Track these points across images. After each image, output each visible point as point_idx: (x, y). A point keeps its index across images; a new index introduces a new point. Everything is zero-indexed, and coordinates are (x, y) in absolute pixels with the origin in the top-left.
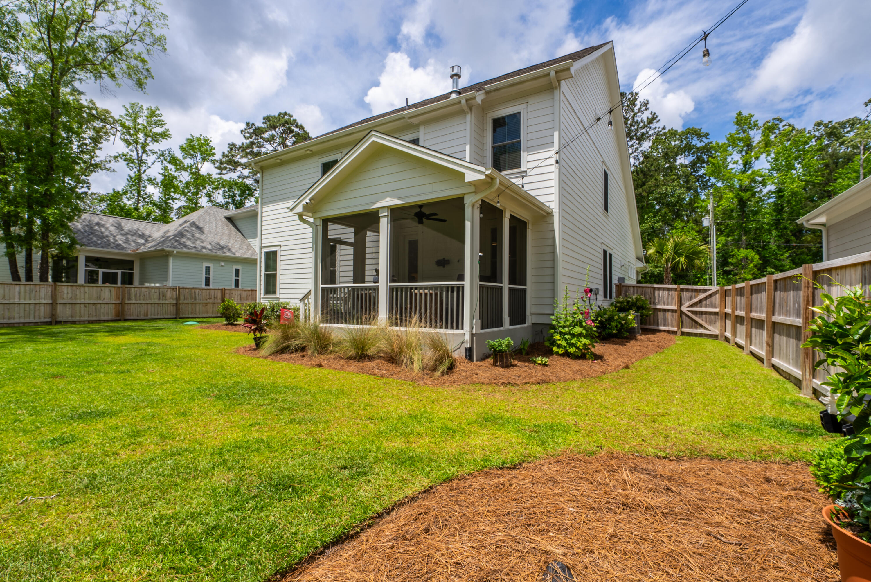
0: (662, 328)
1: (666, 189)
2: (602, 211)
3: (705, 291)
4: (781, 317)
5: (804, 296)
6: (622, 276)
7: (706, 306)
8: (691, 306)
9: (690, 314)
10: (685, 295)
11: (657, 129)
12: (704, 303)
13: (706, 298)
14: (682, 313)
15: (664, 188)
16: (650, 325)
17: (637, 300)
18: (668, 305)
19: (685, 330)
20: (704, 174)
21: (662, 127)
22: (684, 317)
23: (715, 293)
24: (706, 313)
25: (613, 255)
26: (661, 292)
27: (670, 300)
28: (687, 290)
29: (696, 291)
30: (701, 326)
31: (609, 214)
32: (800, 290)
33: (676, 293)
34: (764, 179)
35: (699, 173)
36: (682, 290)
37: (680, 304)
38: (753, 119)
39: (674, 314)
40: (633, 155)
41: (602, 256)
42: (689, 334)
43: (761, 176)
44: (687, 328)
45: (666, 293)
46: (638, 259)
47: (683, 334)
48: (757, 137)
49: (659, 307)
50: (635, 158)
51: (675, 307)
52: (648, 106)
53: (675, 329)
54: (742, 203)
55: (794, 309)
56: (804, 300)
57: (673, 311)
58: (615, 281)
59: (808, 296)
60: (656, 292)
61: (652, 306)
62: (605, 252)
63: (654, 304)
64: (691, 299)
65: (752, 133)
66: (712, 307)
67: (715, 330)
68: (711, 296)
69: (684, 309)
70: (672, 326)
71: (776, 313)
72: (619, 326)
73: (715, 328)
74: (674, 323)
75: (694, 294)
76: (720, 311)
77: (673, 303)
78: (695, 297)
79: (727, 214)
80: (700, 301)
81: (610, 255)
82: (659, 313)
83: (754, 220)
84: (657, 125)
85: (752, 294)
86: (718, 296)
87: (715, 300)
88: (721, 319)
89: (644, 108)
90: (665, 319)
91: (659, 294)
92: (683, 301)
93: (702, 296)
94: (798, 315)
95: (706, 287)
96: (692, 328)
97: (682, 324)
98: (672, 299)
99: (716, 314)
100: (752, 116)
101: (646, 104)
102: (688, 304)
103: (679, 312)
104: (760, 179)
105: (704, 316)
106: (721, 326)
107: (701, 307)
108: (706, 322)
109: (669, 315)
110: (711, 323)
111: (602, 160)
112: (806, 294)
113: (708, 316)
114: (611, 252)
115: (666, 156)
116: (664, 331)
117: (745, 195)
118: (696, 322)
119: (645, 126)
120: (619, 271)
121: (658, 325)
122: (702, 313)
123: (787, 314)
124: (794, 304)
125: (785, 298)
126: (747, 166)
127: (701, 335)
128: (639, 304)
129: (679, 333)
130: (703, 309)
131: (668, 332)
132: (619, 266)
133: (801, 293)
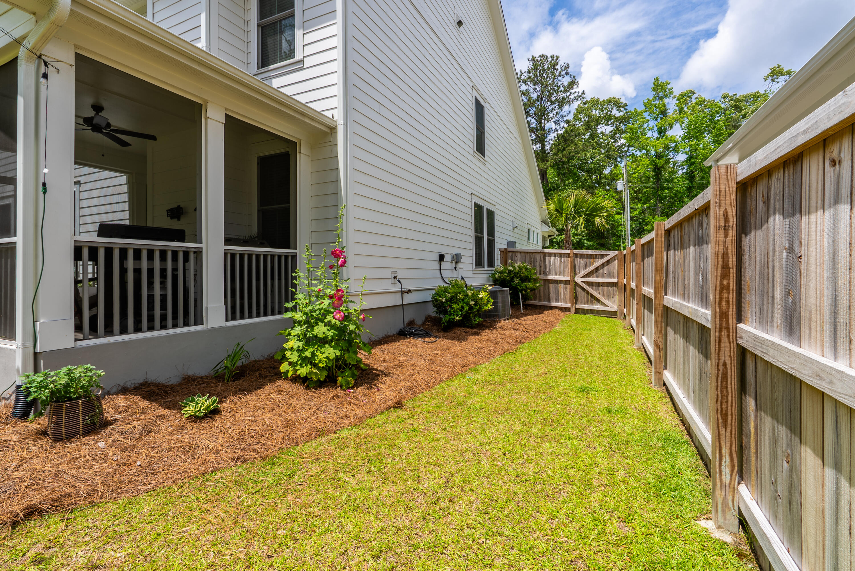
0: (554, 304)
1: (586, 155)
2: (472, 152)
3: (602, 256)
4: (676, 299)
5: (716, 254)
6: (512, 239)
7: (603, 277)
8: (587, 276)
9: (585, 286)
10: (580, 262)
11: (577, 94)
12: (601, 271)
13: (603, 265)
14: (576, 284)
15: (583, 154)
16: (540, 300)
17: (520, 268)
18: (560, 275)
19: (580, 306)
20: (623, 145)
21: (581, 92)
22: (578, 289)
23: (613, 259)
24: (604, 284)
25: (496, 212)
26: (552, 258)
27: (562, 269)
28: (582, 256)
29: (591, 256)
30: (598, 301)
31: (486, 158)
32: (707, 243)
33: (569, 259)
34: (676, 146)
35: (619, 144)
36: (576, 255)
37: (574, 272)
38: (669, 87)
39: (567, 286)
40: (554, 120)
41: (471, 212)
42: (584, 312)
43: (675, 142)
44: (581, 303)
45: (558, 259)
46: (544, 222)
47: (578, 311)
48: (671, 104)
49: (550, 277)
50: (556, 123)
51: (568, 278)
52: (569, 70)
53: (568, 305)
54: (658, 170)
55: (695, 285)
56: (716, 265)
57: (566, 282)
58: (500, 244)
59: (725, 255)
60: (547, 259)
61: (542, 277)
62: (478, 208)
63: (545, 273)
64: (585, 267)
65: (666, 100)
66: (610, 277)
67: (613, 305)
68: (608, 262)
69: (578, 279)
70: (565, 302)
71: (670, 290)
72: (466, 308)
73: (614, 302)
74: (568, 297)
75: (590, 260)
76: (618, 281)
77: (566, 274)
78: (591, 264)
79: (644, 180)
80: (597, 269)
81: (491, 214)
82: (551, 285)
83: (668, 188)
84: (577, 90)
85: (643, 259)
86: (616, 262)
87: (614, 268)
88: (620, 292)
89: (564, 73)
90: (557, 293)
91: (550, 262)
92: (577, 270)
93: (599, 262)
94: (703, 300)
95: (603, 252)
96: (587, 303)
97: (575, 299)
98: (565, 267)
99: (614, 285)
100: (669, 84)
101: (567, 67)
102: (582, 273)
103: (572, 283)
104: (673, 145)
105: (601, 288)
106: (620, 301)
107: (597, 277)
108: (603, 295)
109: (561, 287)
110: (609, 297)
111: (471, 84)
112: (722, 249)
113: (605, 288)
114: (492, 208)
115: (588, 125)
116: (556, 308)
117: (661, 162)
118: (592, 296)
119: (565, 91)
120: (511, 234)
121: (549, 300)
122: (598, 284)
123: (685, 295)
124: (696, 274)
125: (681, 262)
126: (662, 134)
127: (597, 313)
128: (523, 274)
129: (573, 310)
130: (600, 280)
131: (561, 309)
132: (511, 228)
133: (710, 249)
